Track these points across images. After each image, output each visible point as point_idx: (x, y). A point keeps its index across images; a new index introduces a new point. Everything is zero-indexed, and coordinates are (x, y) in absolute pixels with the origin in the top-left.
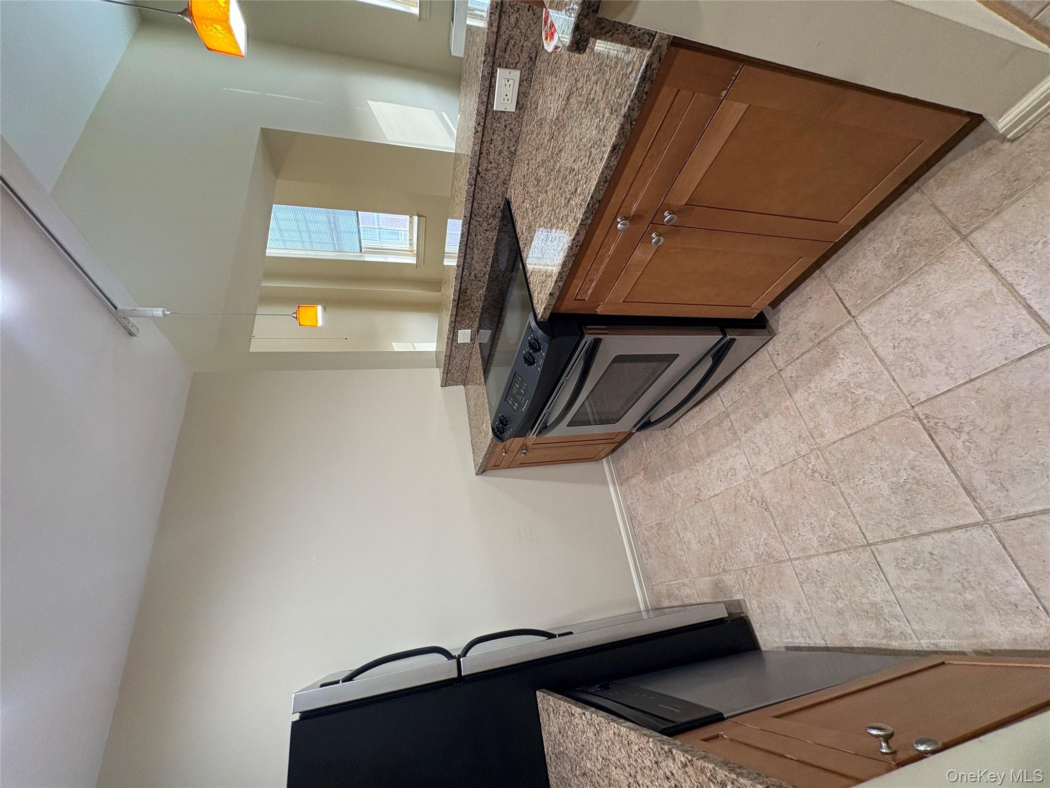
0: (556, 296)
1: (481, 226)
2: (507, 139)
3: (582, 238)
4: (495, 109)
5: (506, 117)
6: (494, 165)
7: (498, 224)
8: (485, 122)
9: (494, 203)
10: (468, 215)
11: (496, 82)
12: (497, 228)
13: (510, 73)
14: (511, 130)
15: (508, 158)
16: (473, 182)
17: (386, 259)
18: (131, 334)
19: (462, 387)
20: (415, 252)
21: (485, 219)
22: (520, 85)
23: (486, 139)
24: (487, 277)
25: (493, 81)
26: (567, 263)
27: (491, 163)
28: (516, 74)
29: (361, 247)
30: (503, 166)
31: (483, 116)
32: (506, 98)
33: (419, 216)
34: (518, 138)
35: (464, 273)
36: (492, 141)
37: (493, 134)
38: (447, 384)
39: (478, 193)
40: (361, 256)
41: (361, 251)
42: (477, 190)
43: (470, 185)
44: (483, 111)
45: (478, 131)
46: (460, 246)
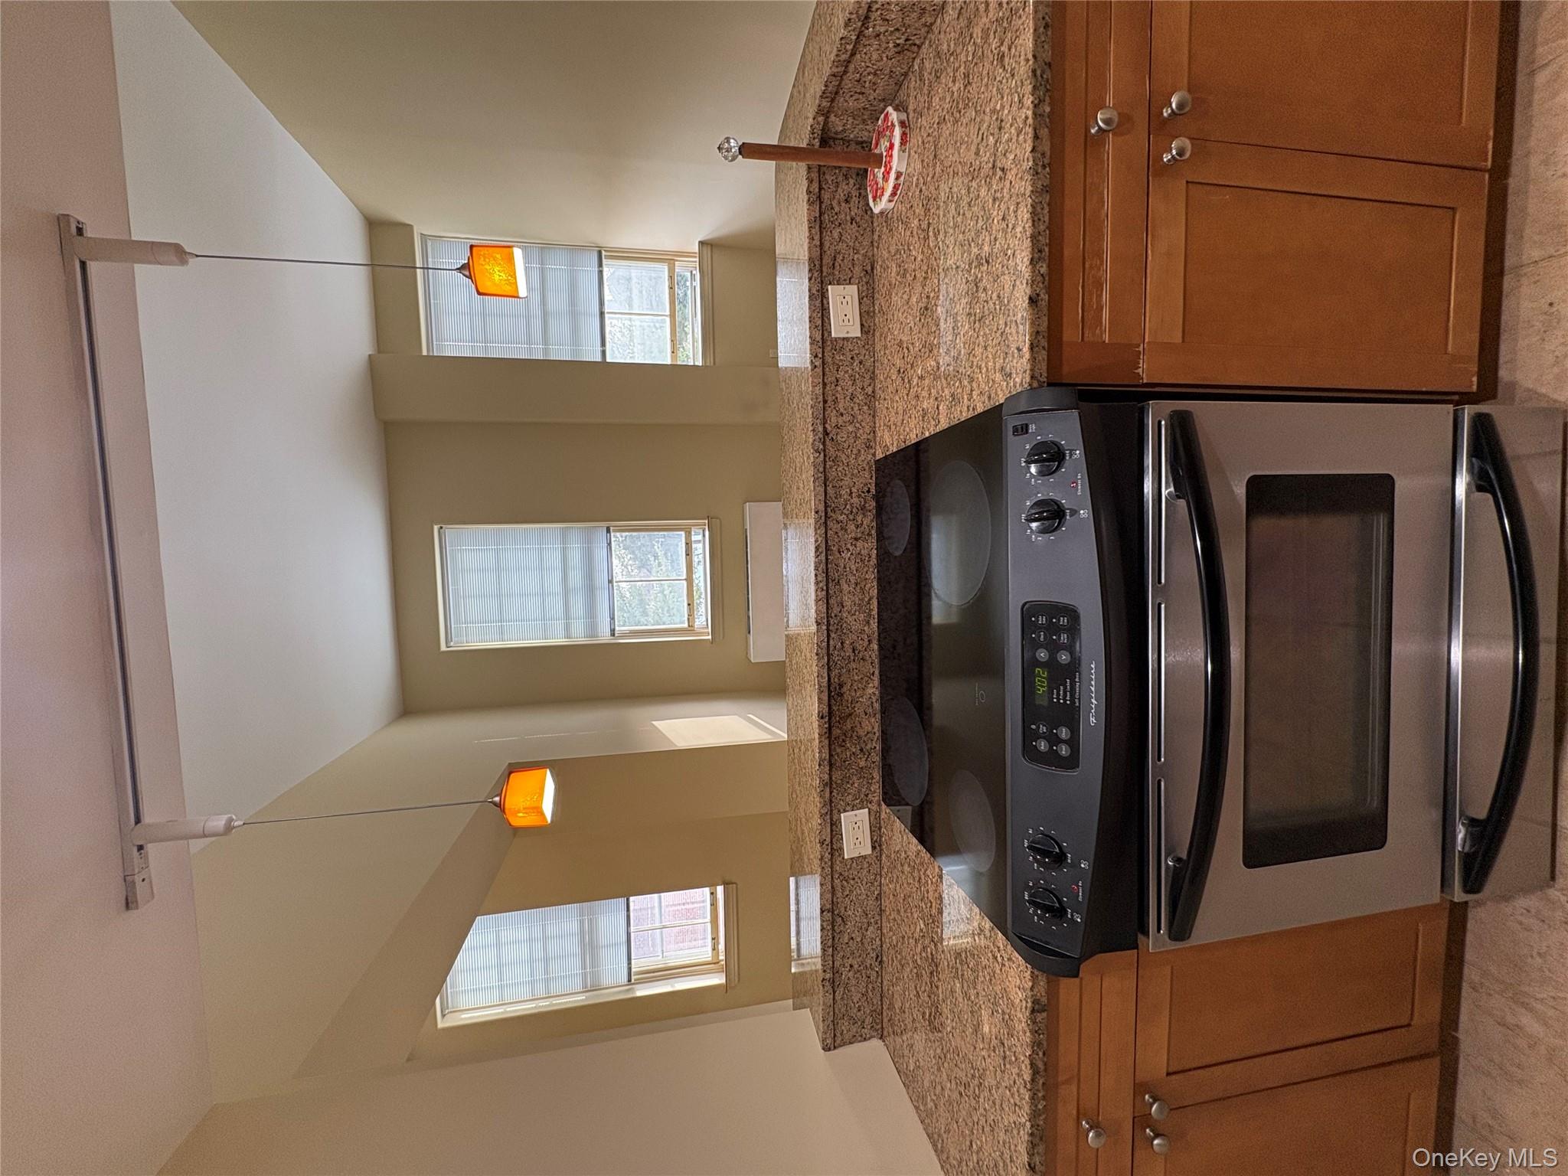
0: (1043, 303)
1: (846, 530)
2: (857, 376)
3: (1046, 147)
4: (833, 335)
5: (850, 347)
6: (847, 418)
7: (874, 524)
8: (823, 352)
9: (859, 482)
10: (822, 507)
11: (828, 303)
12: (873, 532)
13: (844, 288)
14: (861, 363)
15: (866, 404)
16: (821, 447)
17: (672, 986)
18: (127, 906)
19: (876, 1043)
20: (723, 963)
21: (851, 517)
22: (860, 303)
23: (830, 379)
24: (876, 647)
25: (825, 302)
26: (1038, 209)
27: (842, 415)
28: (853, 290)
29: (630, 969)
30: (860, 417)
31: (820, 344)
32: (846, 319)
33: (726, 884)
34: (873, 373)
35: (831, 642)
36: (837, 381)
37: (838, 371)
38: (838, 1041)
39: (831, 468)
40: (628, 990)
41: (629, 980)
42: (829, 464)
43: (817, 451)
44: (819, 338)
45: (816, 367)
46: (816, 575)
